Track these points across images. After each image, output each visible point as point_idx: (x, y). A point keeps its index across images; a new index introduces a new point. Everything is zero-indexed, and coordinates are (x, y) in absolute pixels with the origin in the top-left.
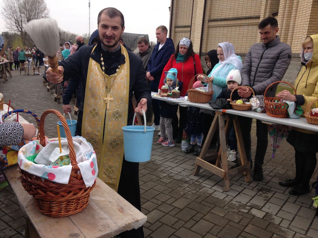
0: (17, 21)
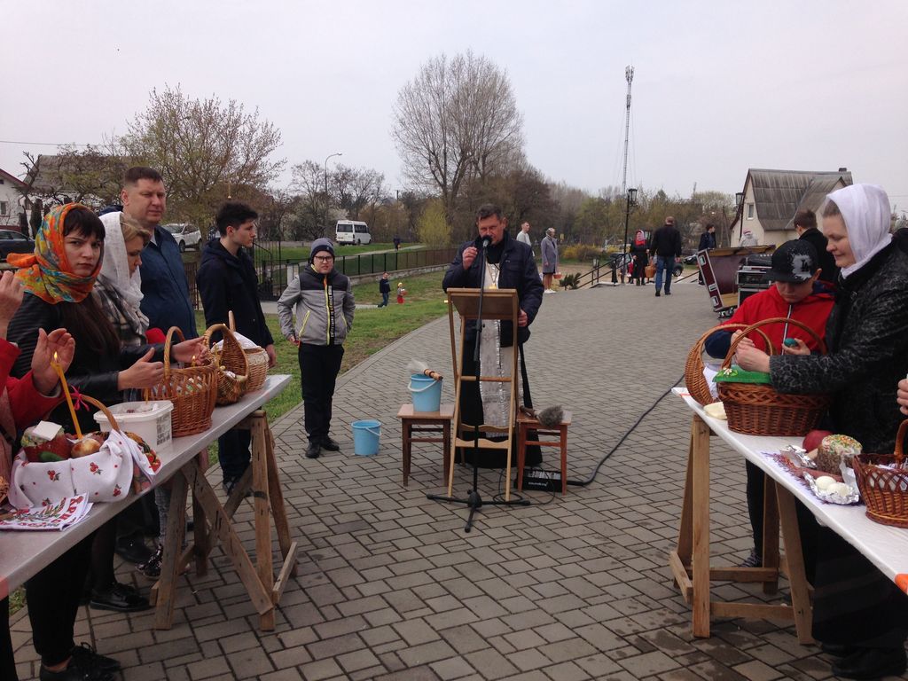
0: (434, 154)
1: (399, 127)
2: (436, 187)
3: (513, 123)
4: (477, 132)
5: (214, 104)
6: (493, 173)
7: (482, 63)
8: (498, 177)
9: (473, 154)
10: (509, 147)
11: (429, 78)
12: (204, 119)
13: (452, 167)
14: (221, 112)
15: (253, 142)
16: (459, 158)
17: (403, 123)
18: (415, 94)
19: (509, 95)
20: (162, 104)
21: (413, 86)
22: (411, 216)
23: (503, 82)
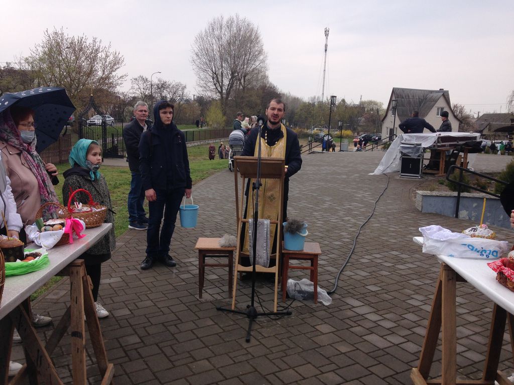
0: (215, 74)
1: (195, 58)
2: (216, 93)
3: (261, 57)
4: (241, 62)
5: (83, 40)
6: (249, 86)
7: (244, 22)
8: (252, 88)
9: (238, 75)
10: (259, 72)
11: (213, 29)
12: (77, 48)
13: (226, 82)
14: (88, 44)
15: (107, 63)
16: (230, 77)
17: (197, 55)
18: (205, 38)
19: (259, 41)
20: (52, 38)
21: (204, 33)
22: (202, 110)
23: (256, 33)
